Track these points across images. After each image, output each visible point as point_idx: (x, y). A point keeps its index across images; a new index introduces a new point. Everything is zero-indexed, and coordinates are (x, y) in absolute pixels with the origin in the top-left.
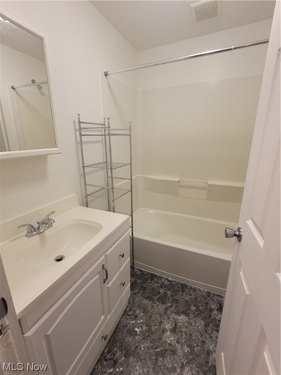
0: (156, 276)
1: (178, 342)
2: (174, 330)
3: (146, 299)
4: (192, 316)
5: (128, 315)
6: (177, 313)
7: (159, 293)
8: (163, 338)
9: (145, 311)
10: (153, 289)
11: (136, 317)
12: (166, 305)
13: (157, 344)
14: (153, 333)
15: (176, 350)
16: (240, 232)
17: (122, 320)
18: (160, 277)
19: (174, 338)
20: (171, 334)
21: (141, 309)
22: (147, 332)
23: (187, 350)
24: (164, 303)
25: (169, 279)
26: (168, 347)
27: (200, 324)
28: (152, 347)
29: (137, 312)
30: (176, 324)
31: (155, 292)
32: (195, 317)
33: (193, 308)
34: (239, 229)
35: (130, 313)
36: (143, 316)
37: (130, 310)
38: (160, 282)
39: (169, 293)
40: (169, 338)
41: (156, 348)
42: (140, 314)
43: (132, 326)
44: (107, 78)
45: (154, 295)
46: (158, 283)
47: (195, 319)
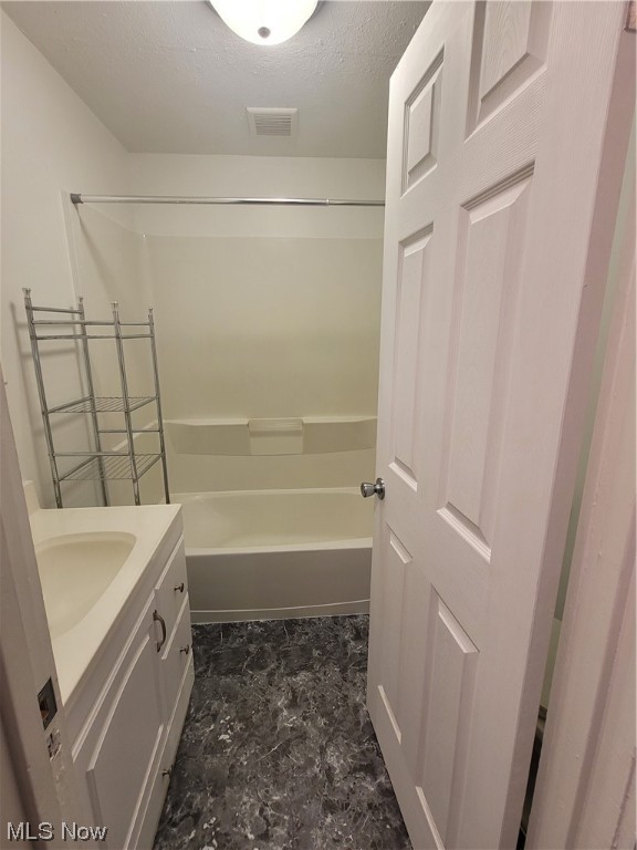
0: (234, 626)
1: (305, 719)
2: (293, 704)
3: (226, 674)
4: (317, 667)
5: (198, 721)
6: (293, 673)
7: (248, 653)
8: (279, 725)
9: (230, 696)
10: (235, 651)
11: (215, 717)
12: (269, 669)
13: (270, 739)
14: (257, 727)
15: (305, 733)
16: (381, 484)
17: (185, 736)
18: (242, 624)
19: (296, 714)
20: (290, 713)
21: (220, 698)
22: (245, 730)
23: (322, 722)
24: (262, 668)
25: (261, 621)
26: (289, 735)
27: (334, 672)
28: (262, 751)
29: (215, 705)
30: (294, 692)
31: (238, 655)
32: (323, 665)
33: (316, 653)
34: (379, 480)
35: (200, 715)
36: (229, 708)
37: (197, 710)
38: (244, 633)
39: (267, 646)
40: (289, 719)
41: (270, 748)
42: (220, 706)
43: (210, 737)
44: (77, 208)
45: (239, 662)
46: (242, 637)
47: (323, 669)
